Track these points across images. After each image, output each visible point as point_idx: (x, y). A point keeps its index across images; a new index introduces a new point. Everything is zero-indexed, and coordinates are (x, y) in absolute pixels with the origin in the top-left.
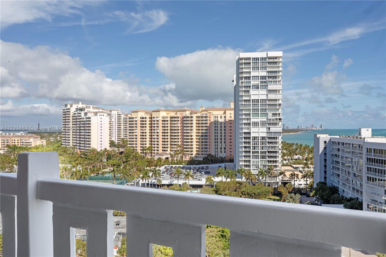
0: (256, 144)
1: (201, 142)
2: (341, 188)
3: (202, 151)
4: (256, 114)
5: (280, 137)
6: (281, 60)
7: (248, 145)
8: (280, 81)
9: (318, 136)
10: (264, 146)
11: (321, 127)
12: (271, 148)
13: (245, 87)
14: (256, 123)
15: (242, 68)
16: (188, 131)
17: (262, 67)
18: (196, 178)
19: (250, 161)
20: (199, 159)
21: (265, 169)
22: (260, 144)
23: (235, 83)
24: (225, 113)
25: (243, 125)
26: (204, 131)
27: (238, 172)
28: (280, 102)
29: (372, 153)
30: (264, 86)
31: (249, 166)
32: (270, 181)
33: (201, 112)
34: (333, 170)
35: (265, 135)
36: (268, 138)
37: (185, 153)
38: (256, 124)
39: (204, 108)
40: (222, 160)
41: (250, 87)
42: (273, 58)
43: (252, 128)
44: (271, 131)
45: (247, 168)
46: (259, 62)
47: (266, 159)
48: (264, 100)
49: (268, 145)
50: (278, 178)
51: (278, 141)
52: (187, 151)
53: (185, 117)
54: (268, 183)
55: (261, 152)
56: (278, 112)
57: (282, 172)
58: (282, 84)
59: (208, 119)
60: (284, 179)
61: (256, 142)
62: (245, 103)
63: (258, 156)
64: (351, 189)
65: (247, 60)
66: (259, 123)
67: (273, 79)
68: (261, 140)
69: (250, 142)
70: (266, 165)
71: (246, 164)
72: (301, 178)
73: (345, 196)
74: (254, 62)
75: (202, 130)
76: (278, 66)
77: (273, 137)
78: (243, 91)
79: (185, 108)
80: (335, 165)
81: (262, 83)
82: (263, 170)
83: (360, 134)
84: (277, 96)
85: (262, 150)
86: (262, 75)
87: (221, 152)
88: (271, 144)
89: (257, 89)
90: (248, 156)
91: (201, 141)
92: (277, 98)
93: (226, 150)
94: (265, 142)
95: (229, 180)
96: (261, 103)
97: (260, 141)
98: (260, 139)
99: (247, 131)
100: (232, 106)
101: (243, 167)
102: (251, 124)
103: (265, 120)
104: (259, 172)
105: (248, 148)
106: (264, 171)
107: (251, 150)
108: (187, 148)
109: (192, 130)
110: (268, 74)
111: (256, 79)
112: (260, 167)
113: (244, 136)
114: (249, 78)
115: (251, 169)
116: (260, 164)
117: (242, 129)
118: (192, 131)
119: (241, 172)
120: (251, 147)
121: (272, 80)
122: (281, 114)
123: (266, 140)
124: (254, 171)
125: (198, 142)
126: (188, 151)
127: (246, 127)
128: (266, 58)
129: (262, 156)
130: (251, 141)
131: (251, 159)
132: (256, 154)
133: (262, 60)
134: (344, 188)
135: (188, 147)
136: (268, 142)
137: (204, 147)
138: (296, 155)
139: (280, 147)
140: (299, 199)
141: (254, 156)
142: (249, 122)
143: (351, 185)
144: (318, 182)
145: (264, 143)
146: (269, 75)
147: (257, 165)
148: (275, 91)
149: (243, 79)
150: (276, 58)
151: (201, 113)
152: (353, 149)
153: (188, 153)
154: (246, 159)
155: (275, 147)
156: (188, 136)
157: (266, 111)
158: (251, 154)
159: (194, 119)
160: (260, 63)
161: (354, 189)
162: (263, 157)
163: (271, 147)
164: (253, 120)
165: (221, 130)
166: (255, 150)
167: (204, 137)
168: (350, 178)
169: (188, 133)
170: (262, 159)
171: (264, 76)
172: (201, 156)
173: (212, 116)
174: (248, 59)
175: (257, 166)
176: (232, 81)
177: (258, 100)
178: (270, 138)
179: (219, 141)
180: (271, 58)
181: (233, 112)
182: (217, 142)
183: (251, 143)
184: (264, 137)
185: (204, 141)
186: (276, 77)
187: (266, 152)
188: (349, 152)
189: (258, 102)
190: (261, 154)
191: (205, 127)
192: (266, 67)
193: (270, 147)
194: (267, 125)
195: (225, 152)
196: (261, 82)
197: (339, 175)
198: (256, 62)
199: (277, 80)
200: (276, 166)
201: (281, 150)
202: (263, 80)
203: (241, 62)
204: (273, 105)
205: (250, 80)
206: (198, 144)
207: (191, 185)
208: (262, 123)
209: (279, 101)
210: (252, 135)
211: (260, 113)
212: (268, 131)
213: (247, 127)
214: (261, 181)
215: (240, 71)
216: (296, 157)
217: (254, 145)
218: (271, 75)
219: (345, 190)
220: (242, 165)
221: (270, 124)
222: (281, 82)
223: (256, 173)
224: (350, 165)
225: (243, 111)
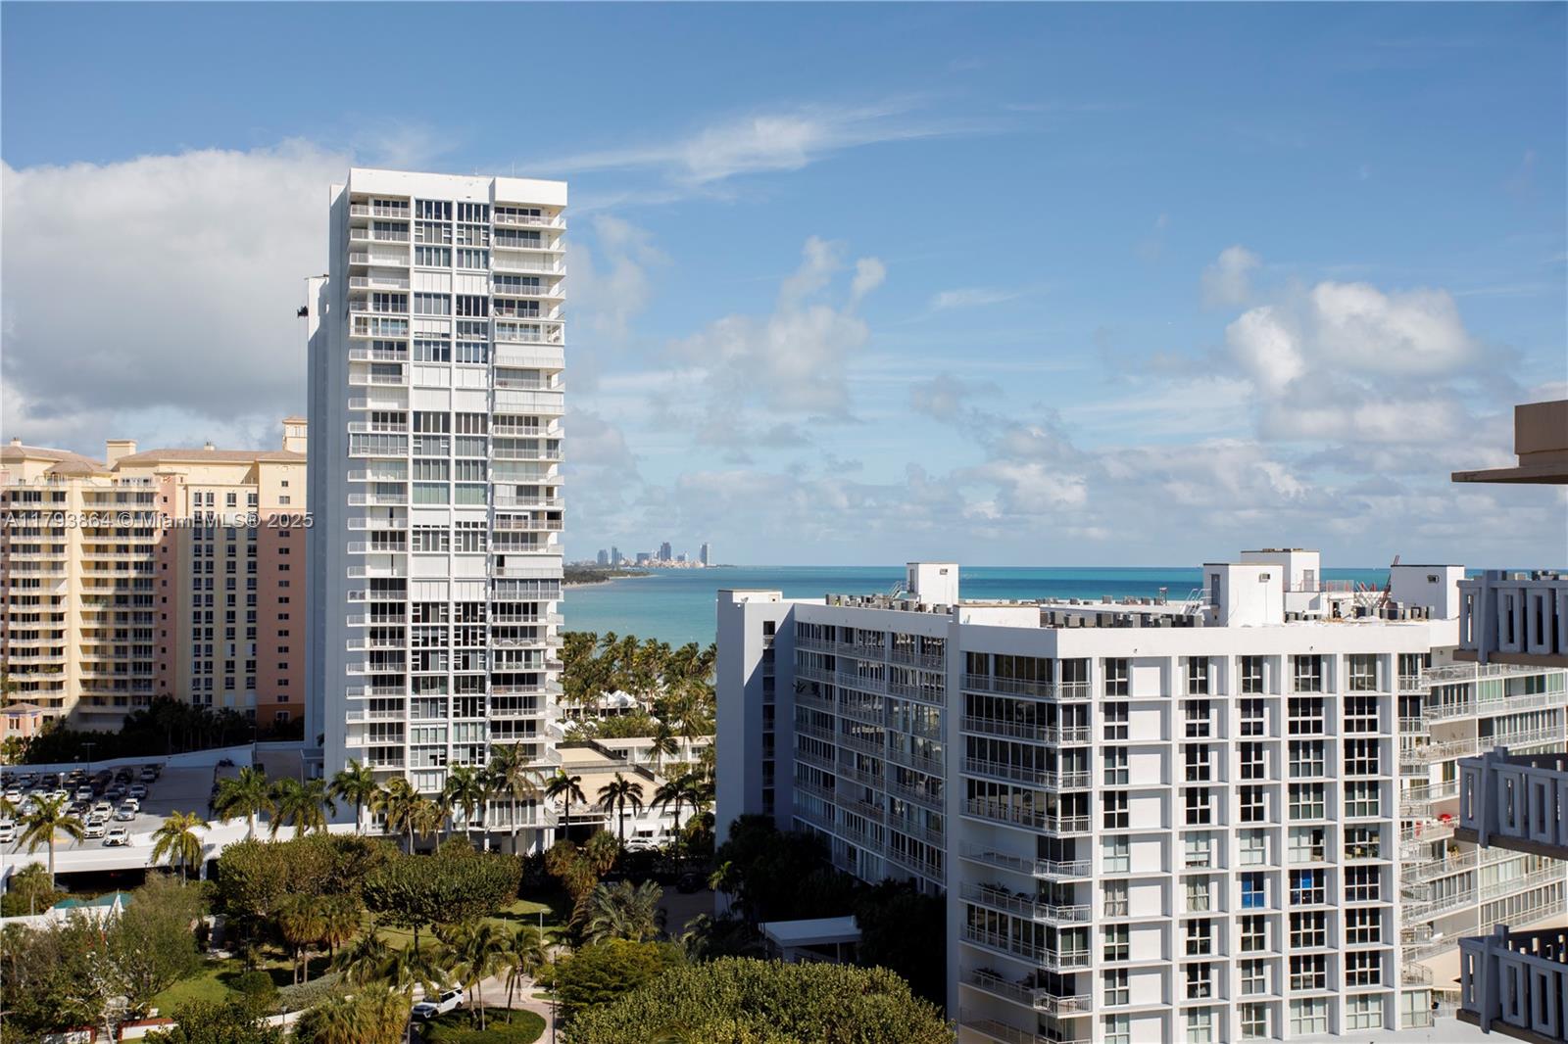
0: (435, 640)
1: (111, 635)
2: (839, 836)
3: (119, 684)
4: (435, 485)
5: (552, 606)
6: (556, 223)
7: (392, 648)
8: (556, 328)
9: (738, 597)
10: (474, 652)
11: (704, 559)
12: (509, 658)
13: (378, 345)
14: (436, 533)
15: (363, 250)
16: (35, 575)
17: (469, 252)
18: (93, 836)
19: (400, 727)
20: (102, 727)
21: (477, 766)
22: (452, 639)
23: (314, 322)
24: (253, 478)
25: (369, 544)
26: (132, 574)
27: (340, 790)
28: (554, 430)
29: (987, 673)
30: (476, 345)
31: (395, 754)
32: (501, 823)
33: (116, 469)
34: (801, 756)
35: (477, 594)
36: (494, 612)
37: (12, 696)
38: (432, 537)
39: (132, 450)
40: (236, 729)
41: (402, 346)
42: (523, 212)
43: (411, 561)
44: (507, 575)
45: (387, 767)
46: (449, 226)
47: (482, 714)
48: (476, 415)
49: (496, 647)
50: (539, 808)
51: (541, 622)
52: (25, 686)
53: (15, 496)
54: (491, 835)
55: (457, 678)
56: (542, 482)
57: (565, 779)
58: (562, 342)
59: (157, 506)
60: (573, 813)
61: (435, 628)
62: (380, 432)
63: (445, 700)
64: (887, 842)
65: (391, 209)
66: (447, 533)
67: (521, 315)
68: (458, 619)
69: (401, 633)
70: (482, 746)
71: (378, 744)
72: (653, 805)
73: (858, 874)
74: (428, 225)
75: (122, 566)
76: (545, 254)
77: (518, 606)
78: (366, 364)
79: (19, 444)
80: (814, 733)
81: (468, 332)
82: (472, 770)
83: (912, 590)
84: (542, 399)
85: (462, 672)
86: (468, 292)
87: (230, 684)
88: (508, 640)
89: (440, 362)
90: (391, 701)
91: (112, 625)
92: (538, 411)
93: (258, 675)
94: (479, 631)
95: (286, 834)
96: (458, 430)
97: (452, 623)
98: (452, 613)
99: (385, 573)
100: (297, 441)
101: (366, 762)
102: (410, 537)
103: (481, 517)
104: (450, 782)
105: (392, 660)
106: (473, 777)
107: (409, 674)
108: (25, 669)
109: (56, 566)
110: (498, 290)
111: (438, 312)
112: (451, 758)
113: (369, 599)
114: (399, 300)
115: (408, 767)
116: (451, 742)
117: (360, 561)
118: (60, 575)
119: (355, 789)
120: (409, 657)
121: (518, 321)
122: (556, 489)
123: (483, 618)
124: (423, 777)
125: (97, 633)
126: (35, 686)
127: (379, 551)
128: (486, 207)
129: (465, 700)
130: (409, 624)
131: (408, 719)
132: (435, 693)
133: (469, 217)
134: (856, 838)
135: (34, 661)
136: (495, 632)
137: (130, 659)
138: (612, 691)
139: (552, 654)
140: (653, 906)
141: (424, 700)
142: (396, 527)
143: (884, 826)
144: (738, 820)
145: (474, 636)
146: (503, 295)
147: (434, 747)
148: (528, 375)
149: (370, 305)
150: (536, 212)
151: (115, 476)
152: (894, 658)
153: (34, 695)
154: (378, 720)
155: (528, 652)
156: (36, 600)
157: (485, 473)
158: (409, 694)
159: (75, 505)
160: (455, 229)
161: (897, 840)
162: (469, 707)
163: (510, 653)
164: (415, 519)
165: (231, 567)
166: (430, 673)
167: (129, 609)
168: (883, 793)
169: (36, 583)
170: (465, 714)
171: (476, 299)
172: (110, 709)
173: (180, 491)
174: (396, 204)
175: (439, 752)
176: (300, 314)
177: (447, 416)
178: (505, 609)
179: (219, 625)
180: (512, 211)
181: (299, 475)
182: (209, 632)
183: (409, 634)
184: (475, 605)
185: (130, 625)
186: (535, 305)
187: (483, 678)
188: (878, 673)
189: (447, 429)
190: (457, 691)
191: (139, 549)
192: (486, 253)
193: (504, 654)
194: (490, 542)
195: (251, 684)
196: (459, 324)
197: (829, 781)
198: (438, 225)
199: (541, 320)
200: (532, 749)
201: (558, 666)
202: (472, 318)
203: (357, 214)
204: (522, 443)
205: (405, 309)
206: (93, 642)
207: (63, 879)
208: (466, 534)
209: (548, 423)
210: (415, 594)
211: (453, 481)
212: (496, 576)
213: (389, 552)
214: (459, 829)
215: (354, 261)
216: (610, 700)
217: (425, 643)
218: (512, 295)
219: (859, 848)
220: (359, 750)
221: (505, 537)
222: (562, 333)
223: (432, 791)
224: (882, 729)
225: (369, 472)
